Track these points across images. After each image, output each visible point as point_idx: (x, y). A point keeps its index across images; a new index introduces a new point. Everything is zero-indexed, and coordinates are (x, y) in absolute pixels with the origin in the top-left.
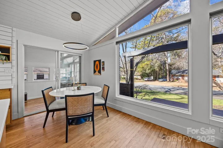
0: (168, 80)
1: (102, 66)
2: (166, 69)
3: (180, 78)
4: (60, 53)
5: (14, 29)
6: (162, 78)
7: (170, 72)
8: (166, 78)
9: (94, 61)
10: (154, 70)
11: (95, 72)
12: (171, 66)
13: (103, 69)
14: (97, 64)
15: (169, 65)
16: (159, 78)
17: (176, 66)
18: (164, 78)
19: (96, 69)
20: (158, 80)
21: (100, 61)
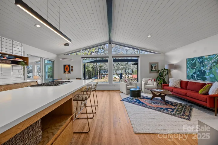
0: (99, 78)
1: (71, 69)
2: (97, 70)
3: (105, 76)
4: (44, 59)
5: (22, 44)
6: (95, 77)
7: (100, 72)
8: (97, 76)
9: (64, 65)
10: (89, 70)
11: (65, 72)
12: (100, 67)
13: (72, 70)
14: (67, 67)
15: (99, 66)
16: (93, 77)
17: (103, 68)
18: (96, 77)
19: (66, 70)
20: (92, 79)
21: (69, 66)
